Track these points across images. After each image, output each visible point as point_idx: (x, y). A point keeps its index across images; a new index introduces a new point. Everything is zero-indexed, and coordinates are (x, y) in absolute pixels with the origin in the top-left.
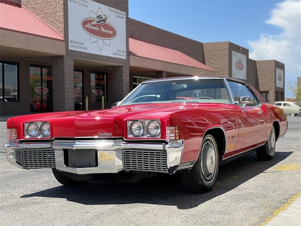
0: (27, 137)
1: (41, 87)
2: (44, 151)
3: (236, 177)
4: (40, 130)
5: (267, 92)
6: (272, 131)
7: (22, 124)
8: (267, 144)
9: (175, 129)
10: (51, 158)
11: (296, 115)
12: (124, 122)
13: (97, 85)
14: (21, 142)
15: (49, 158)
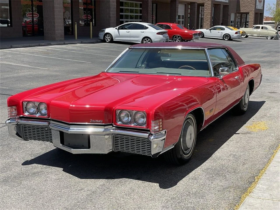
0: (26, 114)
1: (32, 12)
2: (42, 128)
3: (212, 140)
4: (38, 108)
5: (247, 14)
6: (247, 88)
7: (21, 102)
8: (242, 101)
9: (159, 122)
10: (48, 131)
11: (272, 38)
12: (113, 111)
13: (84, 9)
14: (21, 118)
15: (46, 131)
